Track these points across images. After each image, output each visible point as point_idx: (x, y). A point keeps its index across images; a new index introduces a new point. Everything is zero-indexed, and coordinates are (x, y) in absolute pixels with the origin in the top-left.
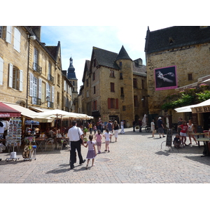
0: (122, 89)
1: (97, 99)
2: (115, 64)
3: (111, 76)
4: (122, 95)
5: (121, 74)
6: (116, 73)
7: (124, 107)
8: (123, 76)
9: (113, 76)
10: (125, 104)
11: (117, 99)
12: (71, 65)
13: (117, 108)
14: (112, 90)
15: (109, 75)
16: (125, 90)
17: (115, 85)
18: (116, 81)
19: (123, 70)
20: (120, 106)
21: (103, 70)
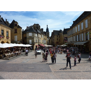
0: (60, 39)
1: (54, 42)
2: (58, 34)
4: (60, 41)
5: (60, 36)
6: (58, 36)
9: (57, 37)
10: (60, 43)
11: (58, 42)
12: (47, 27)
13: (58, 44)
14: (57, 40)
21: (55, 36)
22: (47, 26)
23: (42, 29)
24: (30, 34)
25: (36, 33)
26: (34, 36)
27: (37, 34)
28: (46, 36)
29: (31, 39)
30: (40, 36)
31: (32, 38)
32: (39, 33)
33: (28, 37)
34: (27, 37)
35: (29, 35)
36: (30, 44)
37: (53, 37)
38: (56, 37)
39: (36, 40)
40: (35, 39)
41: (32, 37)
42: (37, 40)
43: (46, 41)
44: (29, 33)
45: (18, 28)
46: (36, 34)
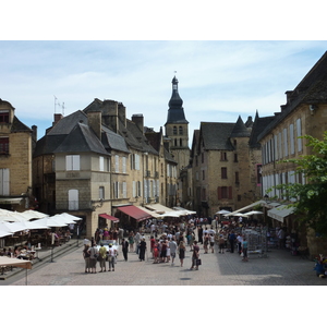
0: (237, 173)
1: (206, 187)
2: (229, 143)
3: (221, 160)
4: (237, 183)
5: (236, 156)
6: (230, 155)
7: (239, 197)
8: (238, 159)
9: (224, 158)
10: (240, 193)
11: (230, 188)
12: (175, 93)
13: (230, 198)
14: (224, 176)
15: (219, 159)
16: (241, 176)
17: (228, 170)
18: (229, 165)
19: (238, 150)
20: (235, 196)
21: (212, 154)
22: (175, 82)
23: (138, 119)
24: (73, 163)
25: (98, 155)
26: (90, 170)
27: (108, 158)
28: (156, 155)
29: (74, 187)
30: (120, 163)
31: (81, 181)
32: (118, 151)
33: (63, 176)
34: (58, 176)
35: (68, 168)
36: (71, 207)
37: (200, 158)
38: (213, 161)
39: (102, 188)
40: (94, 186)
41: (82, 176)
42: (107, 185)
43: (156, 187)
44: (68, 158)
45: (13, 131)
46: (102, 159)
